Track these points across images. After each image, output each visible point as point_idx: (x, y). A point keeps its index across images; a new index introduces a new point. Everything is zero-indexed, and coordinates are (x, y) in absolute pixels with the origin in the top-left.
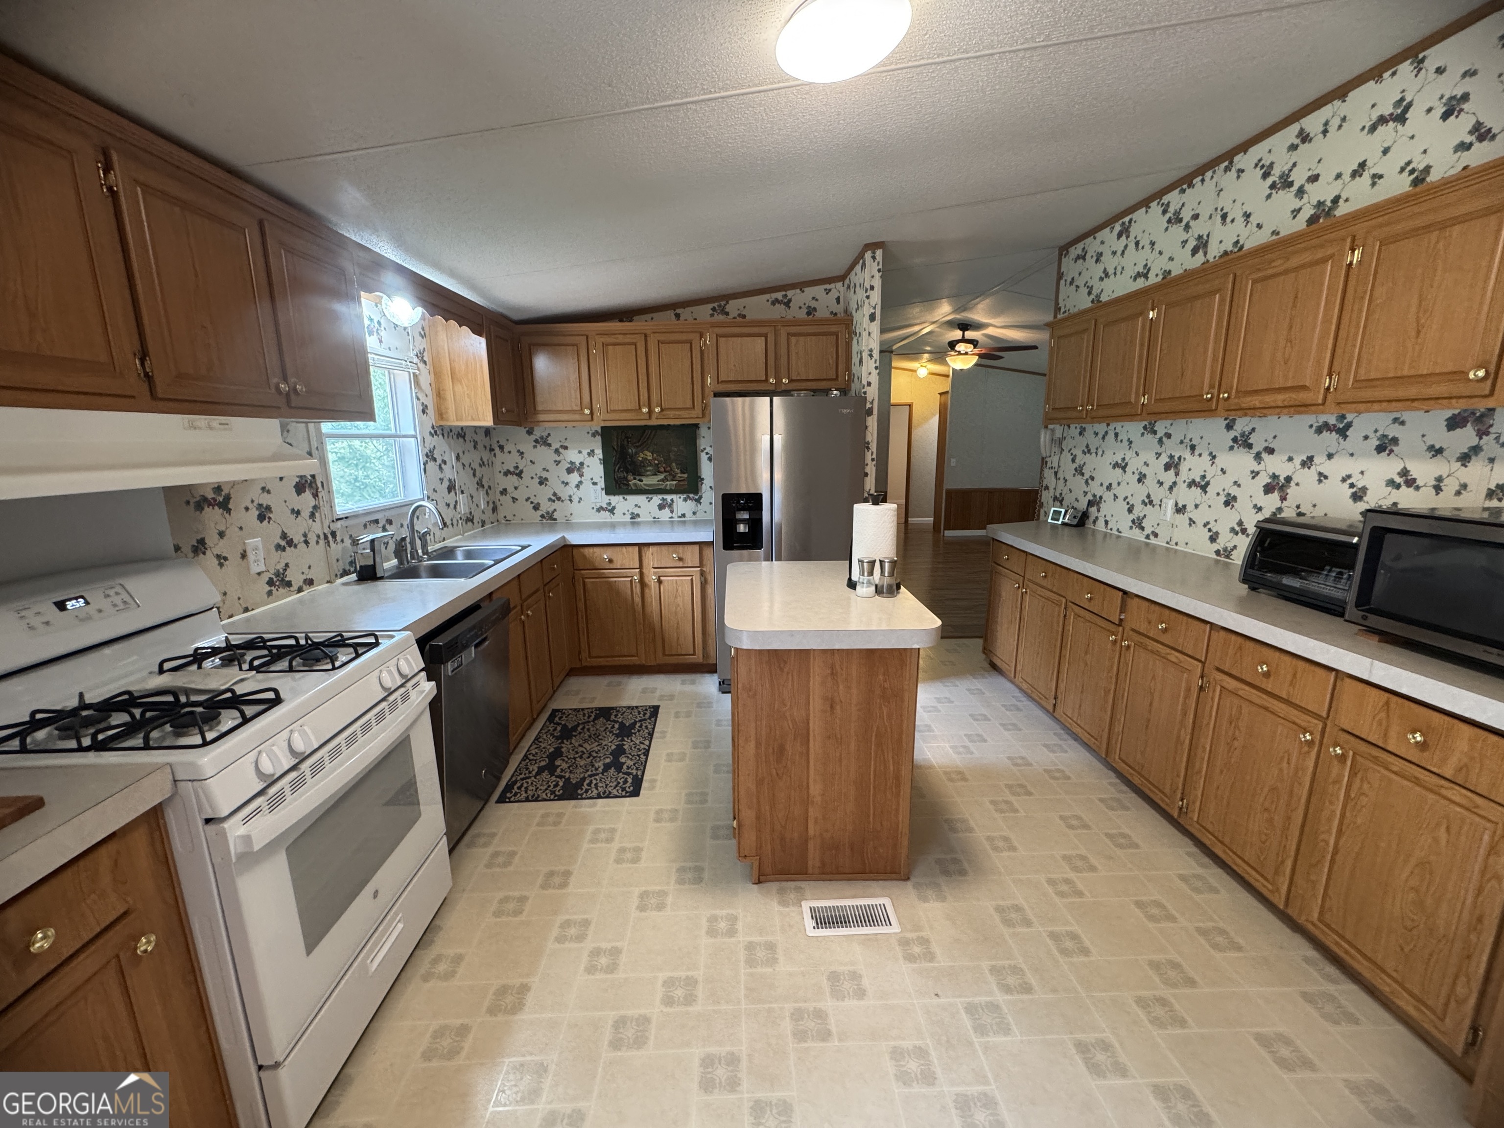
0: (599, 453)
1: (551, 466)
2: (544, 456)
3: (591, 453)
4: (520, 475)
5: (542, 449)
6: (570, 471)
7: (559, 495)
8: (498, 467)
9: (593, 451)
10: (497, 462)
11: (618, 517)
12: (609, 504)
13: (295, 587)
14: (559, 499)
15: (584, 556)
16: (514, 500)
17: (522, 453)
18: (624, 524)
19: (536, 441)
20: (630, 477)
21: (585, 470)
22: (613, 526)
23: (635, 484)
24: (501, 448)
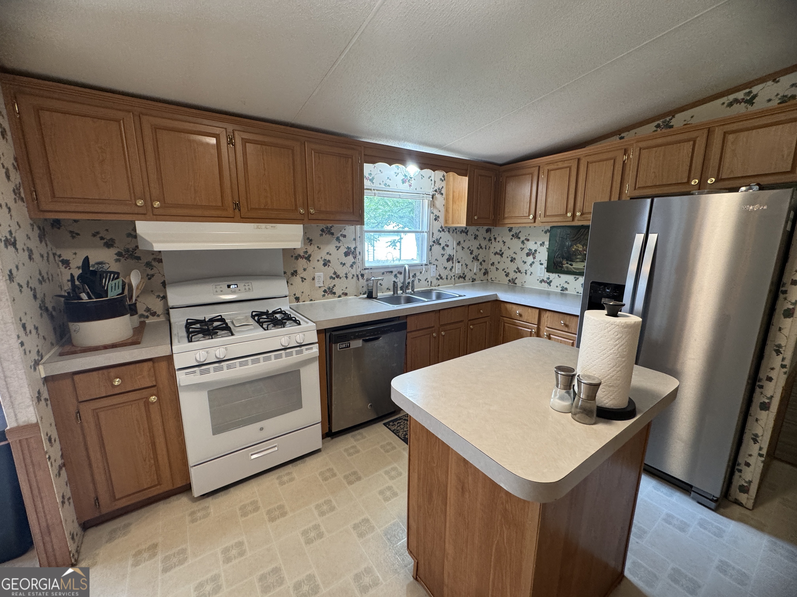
0: (547, 243)
1: (518, 251)
2: (516, 244)
3: (542, 244)
4: (501, 255)
5: (515, 240)
6: (528, 255)
7: (520, 269)
8: (492, 250)
9: (543, 243)
10: (492, 246)
11: (553, 288)
12: (549, 278)
13: (337, 295)
14: (520, 271)
15: (506, 309)
16: (497, 269)
17: (505, 242)
18: (556, 294)
19: (513, 236)
20: (564, 262)
21: (537, 255)
22: (548, 294)
23: (567, 267)
24: (495, 239)
